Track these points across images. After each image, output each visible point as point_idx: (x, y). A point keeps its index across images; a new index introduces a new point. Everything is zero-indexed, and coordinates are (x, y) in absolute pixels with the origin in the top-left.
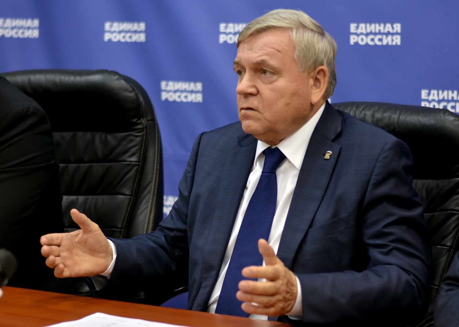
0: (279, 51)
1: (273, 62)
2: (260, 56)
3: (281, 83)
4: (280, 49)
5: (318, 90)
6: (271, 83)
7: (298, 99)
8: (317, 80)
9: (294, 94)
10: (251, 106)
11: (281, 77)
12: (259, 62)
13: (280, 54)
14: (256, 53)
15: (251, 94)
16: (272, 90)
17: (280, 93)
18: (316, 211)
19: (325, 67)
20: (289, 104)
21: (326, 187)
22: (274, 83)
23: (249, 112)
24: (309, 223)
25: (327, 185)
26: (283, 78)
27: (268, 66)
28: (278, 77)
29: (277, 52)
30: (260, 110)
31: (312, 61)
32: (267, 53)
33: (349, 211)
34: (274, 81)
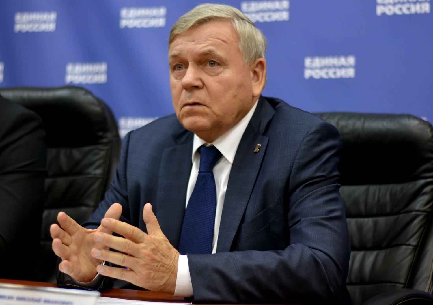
0: (225, 42)
1: (220, 53)
2: (206, 46)
3: (227, 74)
4: (225, 39)
5: (257, 83)
6: (218, 74)
7: (244, 91)
8: (255, 73)
9: (241, 86)
10: (197, 101)
11: (227, 68)
12: (205, 52)
13: (225, 44)
14: (201, 44)
15: (197, 87)
16: (219, 82)
17: (227, 85)
18: (246, 205)
19: (263, 59)
20: (236, 96)
21: (255, 180)
22: (220, 75)
23: (197, 108)
24: (240, 218)
25: (256, 177)
26: (229, 70)
27: (215, 56)
28: (224, 68)
29: (222, 42)
30: (207, 104)
31: (254, 52)
32: (213, 43)
33: (276, 200)
34: (221, 73)
